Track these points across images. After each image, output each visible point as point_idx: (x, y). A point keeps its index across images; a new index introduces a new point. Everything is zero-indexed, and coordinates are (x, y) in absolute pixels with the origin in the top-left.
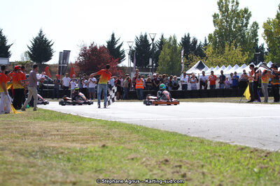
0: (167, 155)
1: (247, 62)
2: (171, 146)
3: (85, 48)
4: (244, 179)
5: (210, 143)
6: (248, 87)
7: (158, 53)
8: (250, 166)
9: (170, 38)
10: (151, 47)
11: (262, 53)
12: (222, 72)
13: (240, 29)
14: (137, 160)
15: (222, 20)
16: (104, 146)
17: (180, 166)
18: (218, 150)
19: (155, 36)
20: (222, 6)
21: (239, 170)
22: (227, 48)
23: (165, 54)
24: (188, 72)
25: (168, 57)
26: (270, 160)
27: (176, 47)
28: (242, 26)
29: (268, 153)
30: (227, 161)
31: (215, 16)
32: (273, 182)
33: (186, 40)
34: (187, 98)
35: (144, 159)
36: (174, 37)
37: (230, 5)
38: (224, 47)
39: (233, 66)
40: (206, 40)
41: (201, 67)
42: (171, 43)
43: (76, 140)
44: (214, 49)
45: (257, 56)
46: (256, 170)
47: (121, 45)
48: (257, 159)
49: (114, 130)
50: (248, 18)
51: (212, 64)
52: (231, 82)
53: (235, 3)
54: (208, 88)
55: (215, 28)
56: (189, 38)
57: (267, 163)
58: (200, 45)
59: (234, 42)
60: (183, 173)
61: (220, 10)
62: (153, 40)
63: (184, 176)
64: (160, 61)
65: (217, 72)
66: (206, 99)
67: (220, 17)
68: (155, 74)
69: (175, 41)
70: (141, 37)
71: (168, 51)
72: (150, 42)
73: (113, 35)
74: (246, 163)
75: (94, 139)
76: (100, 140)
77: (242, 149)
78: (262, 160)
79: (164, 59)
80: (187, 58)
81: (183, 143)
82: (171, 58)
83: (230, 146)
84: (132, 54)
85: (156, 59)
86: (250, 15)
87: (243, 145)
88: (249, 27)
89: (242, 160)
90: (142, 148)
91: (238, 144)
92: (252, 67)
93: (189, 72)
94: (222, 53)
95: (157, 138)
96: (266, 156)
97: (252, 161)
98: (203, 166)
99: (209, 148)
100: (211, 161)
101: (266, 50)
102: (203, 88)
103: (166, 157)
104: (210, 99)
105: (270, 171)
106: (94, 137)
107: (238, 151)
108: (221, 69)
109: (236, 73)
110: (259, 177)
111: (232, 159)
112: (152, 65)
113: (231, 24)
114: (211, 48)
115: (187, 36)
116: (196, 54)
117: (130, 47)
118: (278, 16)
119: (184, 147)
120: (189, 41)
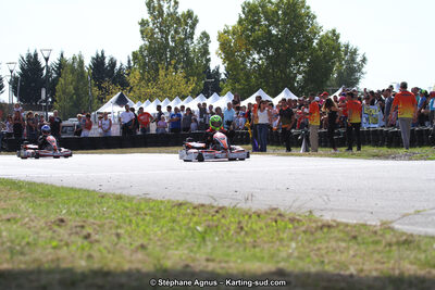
0: (64, 215)
1: (195, 94)
2: (71, 205)
4: (182, 241)
5: (130, 199)
7: (56, 80)
8: (191, 225)
9: (74, 59)
10: (45, 71)
11: (217, 80)
13: (182, 43)
14: (16, 222)
15: (152, 30)
18: (143, 207)
20: (154, 8)
21: (174, 230)
22: (162, 73)
23: (66, 84)
24: (101, 110)
25: (72, 87)
26: (223, 216)
27: (83, 72)
28: (185, 39)
29: (220, 208)
30: (156, 219)
31: (143, 23)
32: (226, 244)
33: (99, 61)
34: (101, 148)
35: (27, 219)
36: (80, 56)
37: (165, 6)
38: (157, 70)
39: (171, 99)
40: (129, 62)
41: (121, 101)
42: (76, 65)
44: (142, 73)
45: (209, 85)
46: (200, 229)
48: (203, 215)
50: (193, 27)
51: (140, 98)
53: (172, 3)
55: (143, 43)
56: (103, 58)
57: (219, 220)
58: (120, 69)
59: (173, 62)
60: (85, 233)
62: (47, 59)
63: (87, 237)
64: (59, 93)
67: (151, 25)
68: (51, 114)
69: (81, 62)
70: (29, 56)
71: (70, 77)
72: (43, 63)
77: (181, 204)
78: (210, 217)
79: (64, 91)
80: (100, 88)
81: (89, 200)
82: (76, 89)
84: (14, 82)
85: (52, 91)
86: (195, 22)
87: (181, 199)
88: (195, 41)
89: (180, 218)
90: (25, 206)
93: (104, 109)
94: (155, 79)
95: (49, 195)
96: (217, 212)
97: (195, 219)
98: (117, 227)
99: (128, 205)
100: (130, 221)
101: (223, 76)
103: (61, 217)
104: (135, 150)
105: (220, 232)
107: (173, 206)
110: (204, 238)
111: (164, 217)
112: (46, 101)
113: (167, 35)
114: (137, 73)
115: (100, 55)
116: (114, 82)
117: (11, 72)
118: (240, 22)
119: (91, 205)
120: (103, 63)
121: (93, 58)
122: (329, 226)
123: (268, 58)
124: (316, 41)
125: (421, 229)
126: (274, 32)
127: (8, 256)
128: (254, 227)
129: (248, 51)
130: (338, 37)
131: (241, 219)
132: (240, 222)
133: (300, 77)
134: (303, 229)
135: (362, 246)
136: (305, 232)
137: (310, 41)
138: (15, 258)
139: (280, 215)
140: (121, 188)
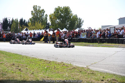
0: (14, 62)
1: (43, 29)
4: (42, 71)
5: (29, 58)
6: (43, 38)
7: (11, 24)
8: (44, 66)
9: (16, 19)
10: (9, 22)
11: (49, 25)
12: (34, 32)
13: (41, 17)
14: (3, 64)
15: (34, 13)
17: (19, 66)
18: (32, 60)
19: (10, 18)
20: (35, 8)
21: (40, 68)
22: (36, 24)
23: (14, 25)
24: (22, 32)
26: (51, 64)
28: (42, 16)
29: (50, 62)
30: (36, 64)
31: (32, 12)
32: (52, 72)
33: (21, 20)
35: (5, 64)
36: (17, 19)
37: (37, 8)
38: (35, 23)
39: (38, 30)
40: (29, 20)
41: (27, 30)
42: (16, 21)
44: (31, 23)
45: (47, 26)
46: (46, 68)
48: (46, 64)
50: (44, 13)
51: (31, 29)
52: (38, 36)
53: (39, 7)
55: (32, 16)
56: (22, 19)
58: (26, 22)
59: (39, 21)
60: (19, 69)
61: (34, 10)
62: (9, 20)
63: (20, 70)
64: (12, 27)
65: (32, 32)
67: (34, 12)
68: (10, 32)
69: (17, 20)
70: (5, 19)
71: (14, 24)
72: (8, 20)
74: (42, 65)
77: (41, 60)
78: (48, 64)
80: (22, 27)
82: (16, 27)
83: (37, 59)
85: (10, 27)
86: (44, 12)
87: (41, 59)
88: (44, 16)
89: (41, 64)
90: (5, 59)
91: (39, 58)
92: (45, 30)
94: (35, 25)
98: (27, 66)
99: (29, 60)
100: (30, 65)
101: (50, 24)
103: (14, 63)
105: (50, 68)
107: (39, 61)
108: (34, 31)
109: (39, 32)
110: (47, 70)
112: (9, 29)
113: (38, 15)
114: (30, 23)
116: (25, 25)
117: (1, 22)
118: (54, 12)
122: (75, 68)
123: (61, 21)
124: (72, 17)
125: (96, 68)
126: (62, 15)
127: (2, 76)
128: (58, 67)
129: (56, 19)
130: (77, 16)
131: (55, 65)
132: (54, 66)
133: (68, 25)
134: (69, 68)
135: (83, 74)
136: (69, 69)
137: (70, 17)
138: (3, 76)
139: (64, 64)
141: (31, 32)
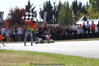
2: (73, 63)
3: (12, 10)
7: (58, 12)
9: (65, 3)
10: (53, 8)
16: (31, 64)
23: (62, 13)
24: (77, 23)
25: (64, 15)
27: (69, 8)
36: (67, 2)
40: (87, 3)
41: (85, 19)
42: (66, 5)
43: (13, 62)
44: (93, 8)
47: (34, 8)
49: (35, 56)
51: (92, 18)
54: (91, 32)
56: (77, 2)
58: (84, 6)
62: (54, 3)
64: (59, 17)
65: (96, 22)
66: (89, 39)
69: (68, 4)
70: (47, 2)
71: (63, 10)
73: (29, 2)
75: (24, 61)
76: (28, 61)
79: (61, 16)
80: (76, 14)
81: (80, 60)
82: (66, 15)
95: (64, 59)
102: (87, 32)
104: (92, 39)
106: (23, 60)
112: (54, 20)
115: (75, 1)
116: (82, 12)
117: (40, 9)
119: (82, 63)
120: (77, 4)
121: (73, 2)
140: (91, 55)
141: (93, 21)
